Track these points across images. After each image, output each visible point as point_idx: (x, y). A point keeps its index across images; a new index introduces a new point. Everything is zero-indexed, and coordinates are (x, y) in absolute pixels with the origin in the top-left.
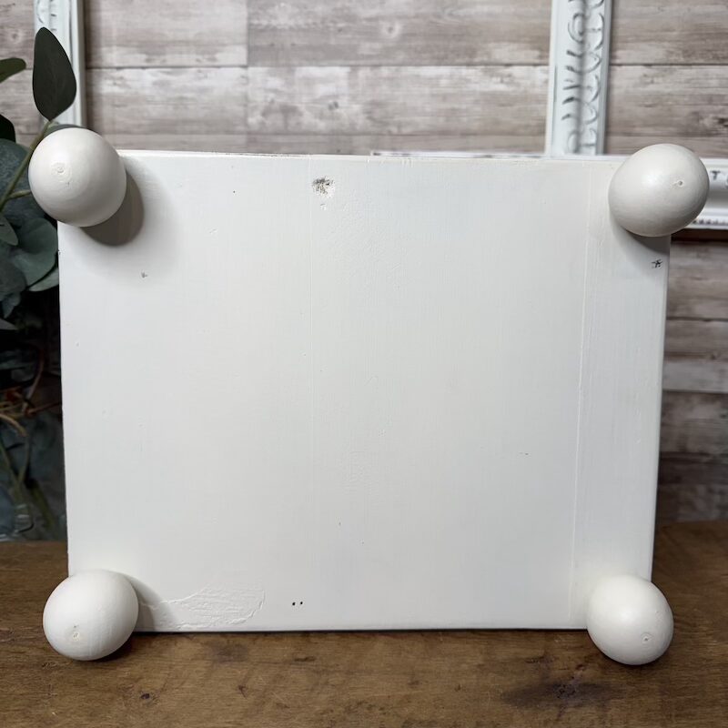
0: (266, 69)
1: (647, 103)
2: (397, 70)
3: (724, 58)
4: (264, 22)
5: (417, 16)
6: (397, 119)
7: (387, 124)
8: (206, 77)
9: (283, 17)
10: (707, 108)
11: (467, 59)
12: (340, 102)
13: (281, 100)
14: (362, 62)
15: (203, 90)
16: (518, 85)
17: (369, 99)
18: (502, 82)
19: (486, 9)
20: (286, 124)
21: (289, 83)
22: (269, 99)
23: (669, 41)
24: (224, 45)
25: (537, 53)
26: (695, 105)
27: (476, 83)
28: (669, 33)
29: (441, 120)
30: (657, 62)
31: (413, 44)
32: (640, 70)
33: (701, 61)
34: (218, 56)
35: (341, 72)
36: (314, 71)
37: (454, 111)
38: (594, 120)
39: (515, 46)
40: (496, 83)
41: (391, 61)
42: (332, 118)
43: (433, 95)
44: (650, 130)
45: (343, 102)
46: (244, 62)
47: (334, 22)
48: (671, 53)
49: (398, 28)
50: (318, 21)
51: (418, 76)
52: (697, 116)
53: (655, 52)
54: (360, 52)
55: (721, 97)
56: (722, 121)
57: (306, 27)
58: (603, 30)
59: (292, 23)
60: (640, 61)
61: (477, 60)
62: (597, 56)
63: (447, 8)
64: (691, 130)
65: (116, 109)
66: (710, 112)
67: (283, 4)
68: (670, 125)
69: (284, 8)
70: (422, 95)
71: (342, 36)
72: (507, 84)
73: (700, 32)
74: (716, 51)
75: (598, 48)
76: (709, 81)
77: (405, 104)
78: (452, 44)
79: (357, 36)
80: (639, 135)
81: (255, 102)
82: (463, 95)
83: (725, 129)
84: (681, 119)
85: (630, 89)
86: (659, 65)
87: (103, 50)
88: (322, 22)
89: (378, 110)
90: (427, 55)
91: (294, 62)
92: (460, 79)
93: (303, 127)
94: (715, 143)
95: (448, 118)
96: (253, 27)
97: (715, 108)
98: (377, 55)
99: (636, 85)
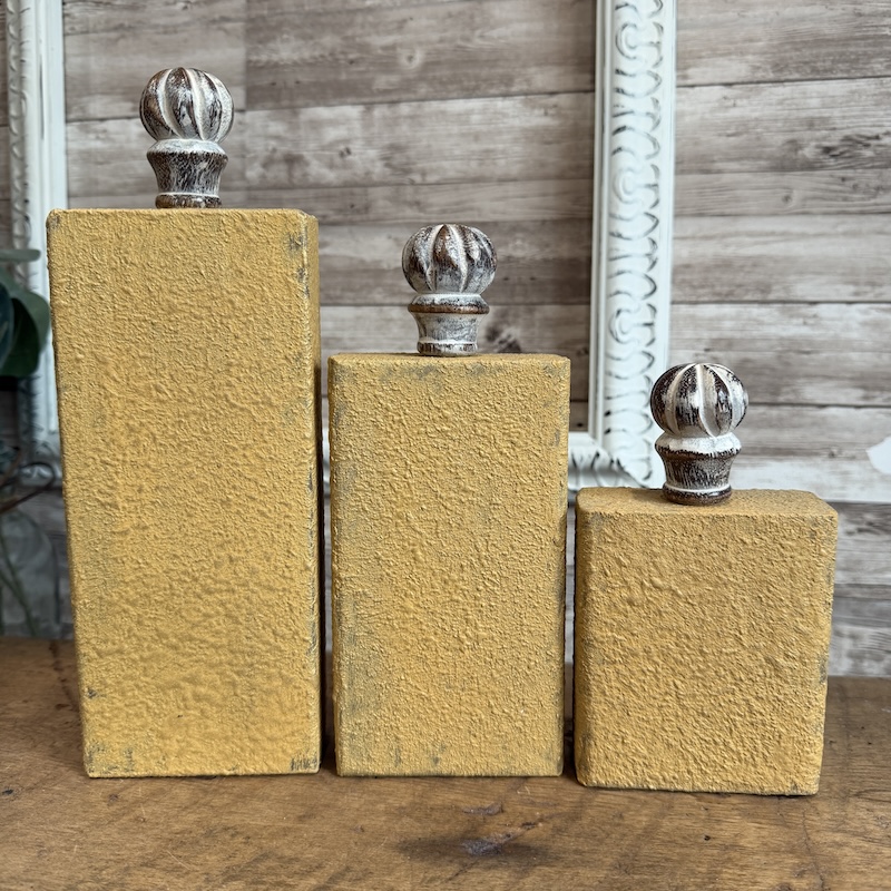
0: (262, 113)
1: (729, 132)
2: (419, 107)
3: (826, 71)
4: (264, 57)
5: (442, 41)
6: (420, 166)
7: (407, 172)
9: (286, 50)
10: (807, 135)
11: (503, 89)
12: (351, 146)
13: (284, 149)
14: (377, 99)
16: (566, 117)
17: (387, 142)
18: (546, 114)
20: (291, 175)
21: (294, 127)
22: (270, 148)
23: (754, 54)
25: (588, 77)
26: (793, 131)
27: (514, 117)
28: (752, 44)
29: (474, 164)
30: (740, 80)
31: (438, 74)
32: (719, 91)
33: (796, 76)
35: (352, 112)
36: (322, 112)
37: (488, 151)
39: (561, 69)
40: (540, 116)
41: (412, 96)
42: (346, 166)
43: (463, 135)
44: (734, 166)
45: (356, 147)
46: (243, 105)
47: (343, 53)
48: (756, 69)
49: (419, 57)
50: (326, 54)
51: (443, 113)
52: (795, 145)
53: (737, 69)
54: (375, 87)
55: (824, 120)
56: (827, 150)
57: (311, 61)
59: (296, 57)
60: (718, 80)
61: (514, 89)
63: (477, 28)
64: (787, 162)
65: (99, 167)
66: (811, 140)
67: (285, 36)
68: (759, 158)
69: (287, 40)
70: (450, 135)
71: (354, 68)
72: (553, 116)
73: (793, 41)
74: (815, 62)
75: (657, 65)
76: (808, 101)
77: (429, 146)
78: (484, 72)
79: (371, 68)
80: (719, 172)
81: (255, 151)
82: (500, 133)
83: (832, 160)
84: (774, 149)
85: (707, 116)
86: (743, 83)
87: (85, 99)
88: (331, 54)
89: (397, 156)
90: (455, 86)
91: (300, 102)
92: (495, 113)
93: (311, 180)
94: (819, 179)
95: (481, 162)
96: (252, 65)
97: (818, 134)
98: (395, 90)
99: (713, 111)
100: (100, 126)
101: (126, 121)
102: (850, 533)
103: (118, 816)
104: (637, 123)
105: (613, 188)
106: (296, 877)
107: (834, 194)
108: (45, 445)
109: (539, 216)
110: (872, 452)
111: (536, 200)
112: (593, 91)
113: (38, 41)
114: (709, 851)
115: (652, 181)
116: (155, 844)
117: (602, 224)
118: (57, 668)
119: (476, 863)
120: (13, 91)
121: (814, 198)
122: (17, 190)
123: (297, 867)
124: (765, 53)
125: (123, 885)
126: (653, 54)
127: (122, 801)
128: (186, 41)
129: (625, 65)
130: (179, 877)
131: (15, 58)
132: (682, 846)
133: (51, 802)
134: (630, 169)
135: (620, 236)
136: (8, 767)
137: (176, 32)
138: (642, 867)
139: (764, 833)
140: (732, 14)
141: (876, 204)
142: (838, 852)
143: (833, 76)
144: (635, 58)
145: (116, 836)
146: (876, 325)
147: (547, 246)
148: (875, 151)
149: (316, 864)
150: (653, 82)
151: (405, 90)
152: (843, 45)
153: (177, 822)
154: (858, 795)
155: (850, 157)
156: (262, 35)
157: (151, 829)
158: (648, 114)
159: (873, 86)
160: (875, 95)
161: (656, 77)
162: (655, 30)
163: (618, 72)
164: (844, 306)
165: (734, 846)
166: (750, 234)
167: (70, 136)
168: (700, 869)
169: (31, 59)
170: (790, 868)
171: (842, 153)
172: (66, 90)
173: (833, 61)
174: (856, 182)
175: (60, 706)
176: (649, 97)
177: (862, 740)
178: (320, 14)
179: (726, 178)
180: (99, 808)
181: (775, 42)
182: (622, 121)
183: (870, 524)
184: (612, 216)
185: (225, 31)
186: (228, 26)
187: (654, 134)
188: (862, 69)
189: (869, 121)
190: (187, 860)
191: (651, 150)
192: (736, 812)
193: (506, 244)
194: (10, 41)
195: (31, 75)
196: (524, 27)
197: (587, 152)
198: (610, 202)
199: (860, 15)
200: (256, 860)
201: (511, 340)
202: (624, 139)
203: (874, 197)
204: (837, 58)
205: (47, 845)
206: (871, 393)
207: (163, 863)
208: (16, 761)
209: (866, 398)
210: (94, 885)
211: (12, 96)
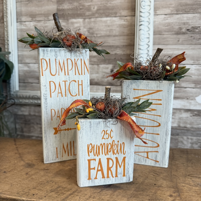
1: (166, 25)
2: (96, 19)
3: (188, 12)
4: (61, 8)
5: (101, 4)
6: (96, 32)
7: (93, 34)
8: (46, 23)
9: (66, 6)
10: (183, 26)
11: (115, 15)
12: (81, 28)
14: (87, 17)
15: (46, 27)
17: (88, 27)
18: (124, 21)
21: (68, 24)
23: (172, 8)
24: (51, 14)
26: (180, 25)
27: (117, 22)
28: (171, 5)
29: (108, 32)
30: (168, 14)
31: (100, 12)
32: (163, 16)
33: (181, 13)
35: (81, 20)
36: (74, 20)
37: (111, 29)
41: (94, 17)
43: (106, 26)
44: (167, 33)
45: (82, 28)
47: (79, 7)
48: (172, 11)
49: (96, 8)
50: (75, 7)
51: (101, 21)
52: (181, 29)
53: (168, 11)
54: (86, 15)
55: (187, 23)
56: (188, 30)
57: (71, 9)
59: (68, 8)
60: (163, 14)
61: (117, 15)
63: (109, 1)
64: (179, 33)
65: (24, 32)
66: (184, 27)
67: (66, 3)
68: (172, 31)
69: (66, 4)
70: (103, 26)
71: (81, 10)
72: (126, 21)
73: (181, 5)
74: (186, 10)
75: (149, 10)
76: (184, 18)
77: (98, 28)
78: (111, 11)
79: (85, 10)
82: (114, 25)
83: (189, 32)
84: (175, 29)
85: (161, 22)
86: (169, 14)
87: (21, 17)
88: (76, 7)
89: (91, 30)
90: (104, 15)
91: (69, 18)
92: (113, 21)
94: (186, 36)
95: (110, 32)
96: (58, 9)
97: (186, 26)
98: (90, 15)
99: (162, 20)
100: (24, 23)
101: (30, 22)
102: (191, 116)
103: (28, 178)
104: (145, 23)
105: (139, 38)
106: (66, 192)
107: (189, 40)
108: (13, 95)
109: (122, 44)
110: (197, 98)
111: (122, 41)
112: (135, 16)
113: (10, 4)
114: (155, 187)
115: (148, 37)
116: (36, 184)
117: (137, 47)
118: (15, 145)
119: (105, 189)
120: (5, 15)
121: (185, 41)
122: (6, 38)
123: (66, 189)
124: (174, 7)
125: (29, 193)
126: (149, 8)
127: (29, 174)
128: (43, 4)
129: (142, 10)
130: (41, 191)
131: (5, 8)
132: (149, 186)
133: (14, 174)
134: (143, 34)
135: (140, 49)
136: (5, 167)
137: (41, 2)
138: (140, 191)
139: (167, 183)
141: (199, 42)
142: (183, 188)
143: (190, 13)
144: (144, 9)
145: (28, 182)
146: (198, 70)
147: (124, 51)
148: (199, 30)
149: (70, 189)
150: (148, 14)
151: (93, 15)
152: (192, 6)
153: (41, 179)
154: (189, 175)
155: (193, 31)
156: (60, 3)
157: (35, 181)
158: (147, 21)
159: (199, 15)
160: (199, 17)
161: (149, 13)
162: (149, 2)
163: (141, 12)
164: (191, 65)
165: (161, 186)
166: (170, 49)
167: (18, 25)
168: (153, 191)
169: (9, 8)
170: (173, 191)
171: (191, 31)
172: (17, 15)
173: (190, 9)
174: (194, 37)
175: (16, 153)
176: (147, 18)
177: (191, 163)
179: (165, 36)
180: (24, 176)
181: (177, 5)
182: (141, 23)
183: (196, 114)
184: (139, 45)
185: (52, 2)
186: (53, 0)
187: (149, 26)
188: (196, 11)
189: (198, 23)
190: (43, 187)
191: (148, 30)
192: (162, 179)
193: (115, 50)
194: (4, 4)
195: (9, 12)
196: (119, 1)
197: (134, 30)
198: (138, 41)
200: (57, 188)
202: (142, 27)
203: (198, 40)
204: (191, 8)
205: (13, 184)
206: (197, 85)
207: (37, 188)
208: (6, 165)
209: (195, 86)
210: (23, 193)
211: (5, 16)
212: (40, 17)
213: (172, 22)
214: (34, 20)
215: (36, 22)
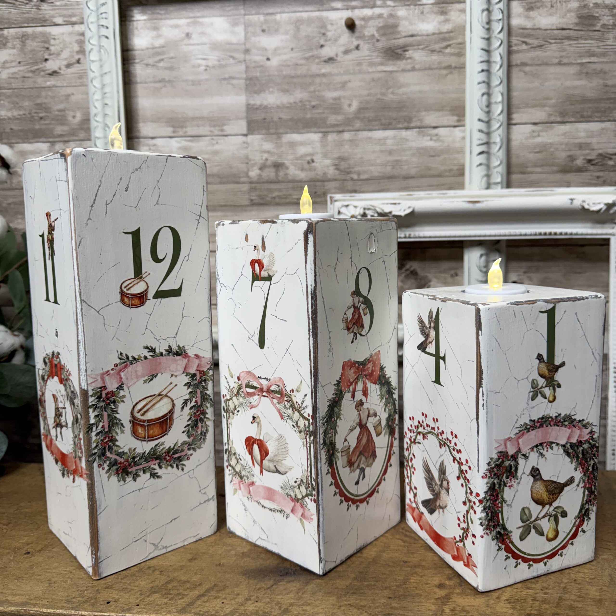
0: (258, 137)
1: (536, 151)
2: (355, 135)
3: (588, 117)
4: (258, 102)
5: (368, 95)
6: (357, 169)
7: (349, 173)
8: (217, 143)
9: (272, 98)
10: (578, 152)
11: (406, 124)
12: (314, 158)
13: (273, 159)
14: (331, 129)
15: (216, 153)
16: (443, 142)
17: (336, 155)
18: (431, 140)
19: (417, 88)
20: (277, 175)
21: (279, 145)
22: (264, 158)
23: (549, 107)
24: (230, 120)
25: (455, 118)
26: (570, 150)
27: (412, 141)
28: (547, 101)
29: (389, 168)
30: (541, 121)
31: (367, 115)
32: (530, 127)
33: (573, 119)
34: (225, 128)
35: (315, 137)
36: (296, 137)
37: (397, 161)
38: (499, 165)
39: (440, 113)
40: (428, 141)
41: (351, 128)
42: (310, 170)
43: (382, 151)
44: (538, 170)
45: (317, 158)
46: (245, 132)
47: (308, 101)
48: (550, 115)
49: (355, 105)
50: (298, 101)
51: (370, 138)
52: (572, 158)
53: (540, 115)
54: (328, 123)
55: (588, 145)
56: (589, 161)
57: (289, 105)
58: (502, 102)
59: (278, 103)
60: (529, 121)
61: (412, 125)
62: (499, 120)
63: (390, 88)
64: (568, 168)
66: (581, 155)
67: (271, 90)
68: (552, 165)
69: (272, 92)
70: (374, 152)
71: (315, 111)
72: (435, 140)
73: (571, 100)
74: (582, 112)
75: (499, 115)
76: (579, 133)
77: (362, 158)
79: (326, 111)
80: (531, 173)
81: (254, 160)
82: (404, 150)
83: (592, 167)
84: (560, 160)
85: (523, 141)
86: (543, 123)
87: (140, 125)
88: (301, 102)
89: (342, 163)
90: (377, 123)
91: (281, 131)
92: (401, 139)
93: (290, 178)
94: (585, 176)
95: (393, 167)
96: (250, 107)
97: (585, 152)
98: (341, 124)
99: (527, 138)
100: (152, 142)
101: (168, 139)
124: (555, 106)
128: (206, 90)
129: (483, 116)
137: (200, 85)
140: (536, 84)
143: (591, 120)
144: (488, 112)
151: (346, 124)
152: (598, 103)
155: (602, 165)
156: (256, 89)
158: (495, 143)
159: (614, 126)
163: (479, 120)
171: (597, 163)
173: (593, 112)
174: (604, 178)
178: (293, 77)
179: (534, 177)
181: (560, 100)
182: (482, 149)
185: (233, 85)
186: (234, 82)
187: (498, 154)
188: (608, 116)
189: (612, 145)
199: (606, 86)
201: (412, 269)
204: (595, 110)
212: (198, 126)
213: (550, 141)
214: (181, 133)
215: (186, 140)
